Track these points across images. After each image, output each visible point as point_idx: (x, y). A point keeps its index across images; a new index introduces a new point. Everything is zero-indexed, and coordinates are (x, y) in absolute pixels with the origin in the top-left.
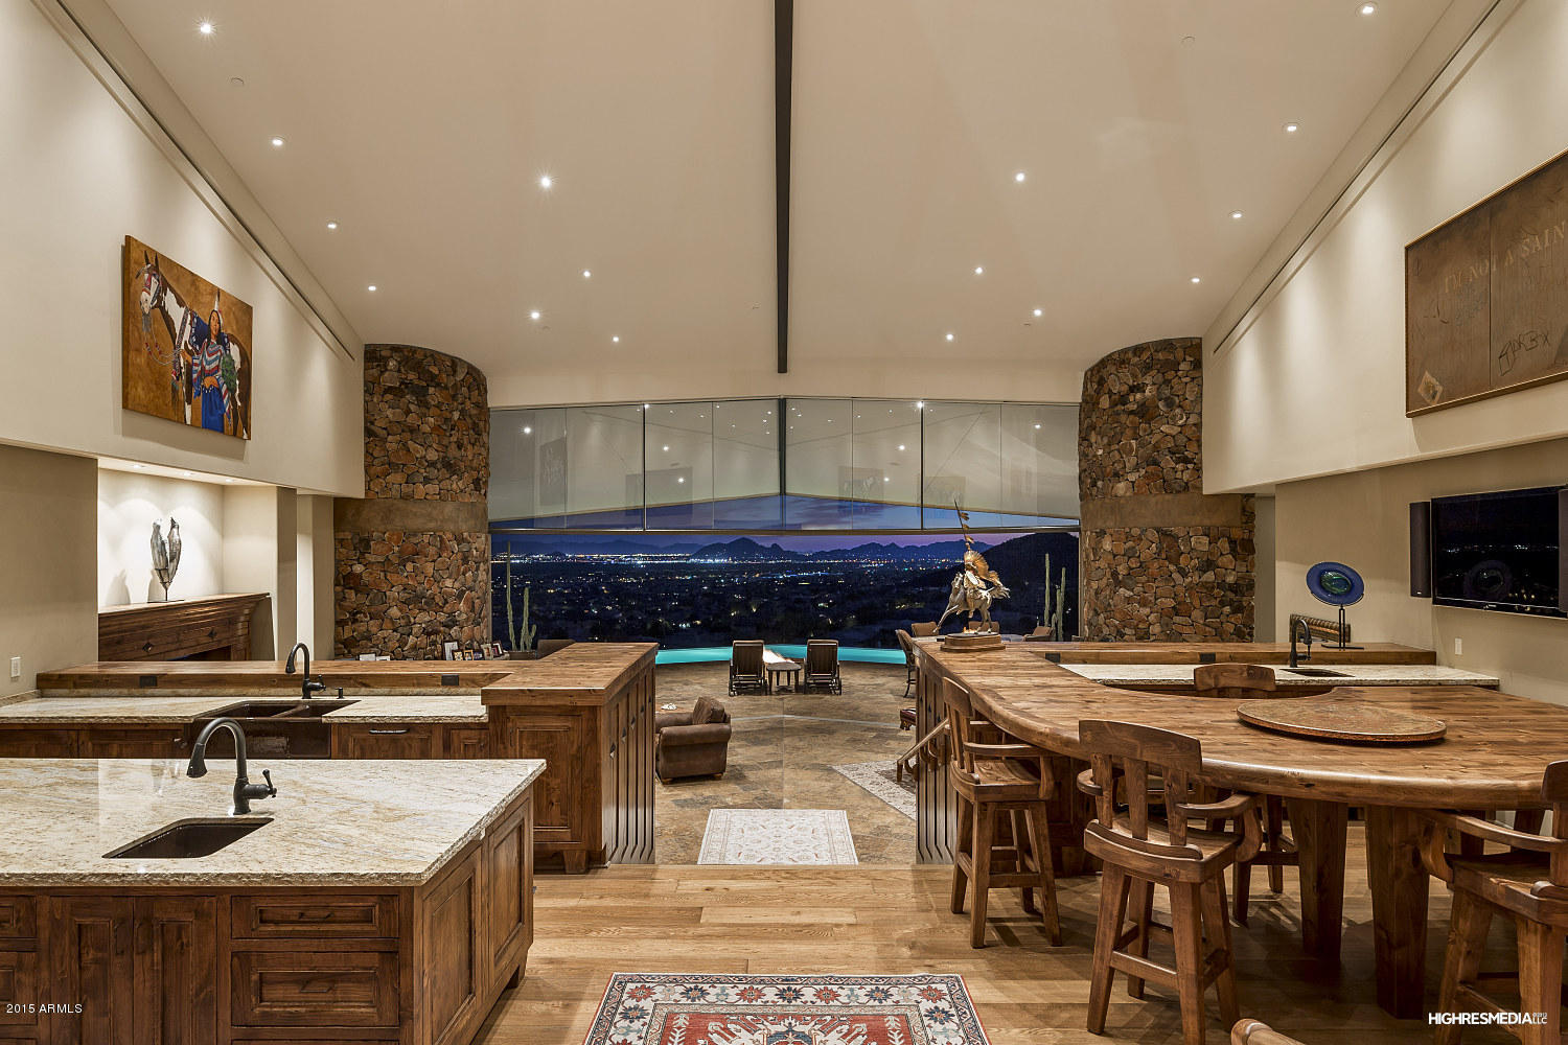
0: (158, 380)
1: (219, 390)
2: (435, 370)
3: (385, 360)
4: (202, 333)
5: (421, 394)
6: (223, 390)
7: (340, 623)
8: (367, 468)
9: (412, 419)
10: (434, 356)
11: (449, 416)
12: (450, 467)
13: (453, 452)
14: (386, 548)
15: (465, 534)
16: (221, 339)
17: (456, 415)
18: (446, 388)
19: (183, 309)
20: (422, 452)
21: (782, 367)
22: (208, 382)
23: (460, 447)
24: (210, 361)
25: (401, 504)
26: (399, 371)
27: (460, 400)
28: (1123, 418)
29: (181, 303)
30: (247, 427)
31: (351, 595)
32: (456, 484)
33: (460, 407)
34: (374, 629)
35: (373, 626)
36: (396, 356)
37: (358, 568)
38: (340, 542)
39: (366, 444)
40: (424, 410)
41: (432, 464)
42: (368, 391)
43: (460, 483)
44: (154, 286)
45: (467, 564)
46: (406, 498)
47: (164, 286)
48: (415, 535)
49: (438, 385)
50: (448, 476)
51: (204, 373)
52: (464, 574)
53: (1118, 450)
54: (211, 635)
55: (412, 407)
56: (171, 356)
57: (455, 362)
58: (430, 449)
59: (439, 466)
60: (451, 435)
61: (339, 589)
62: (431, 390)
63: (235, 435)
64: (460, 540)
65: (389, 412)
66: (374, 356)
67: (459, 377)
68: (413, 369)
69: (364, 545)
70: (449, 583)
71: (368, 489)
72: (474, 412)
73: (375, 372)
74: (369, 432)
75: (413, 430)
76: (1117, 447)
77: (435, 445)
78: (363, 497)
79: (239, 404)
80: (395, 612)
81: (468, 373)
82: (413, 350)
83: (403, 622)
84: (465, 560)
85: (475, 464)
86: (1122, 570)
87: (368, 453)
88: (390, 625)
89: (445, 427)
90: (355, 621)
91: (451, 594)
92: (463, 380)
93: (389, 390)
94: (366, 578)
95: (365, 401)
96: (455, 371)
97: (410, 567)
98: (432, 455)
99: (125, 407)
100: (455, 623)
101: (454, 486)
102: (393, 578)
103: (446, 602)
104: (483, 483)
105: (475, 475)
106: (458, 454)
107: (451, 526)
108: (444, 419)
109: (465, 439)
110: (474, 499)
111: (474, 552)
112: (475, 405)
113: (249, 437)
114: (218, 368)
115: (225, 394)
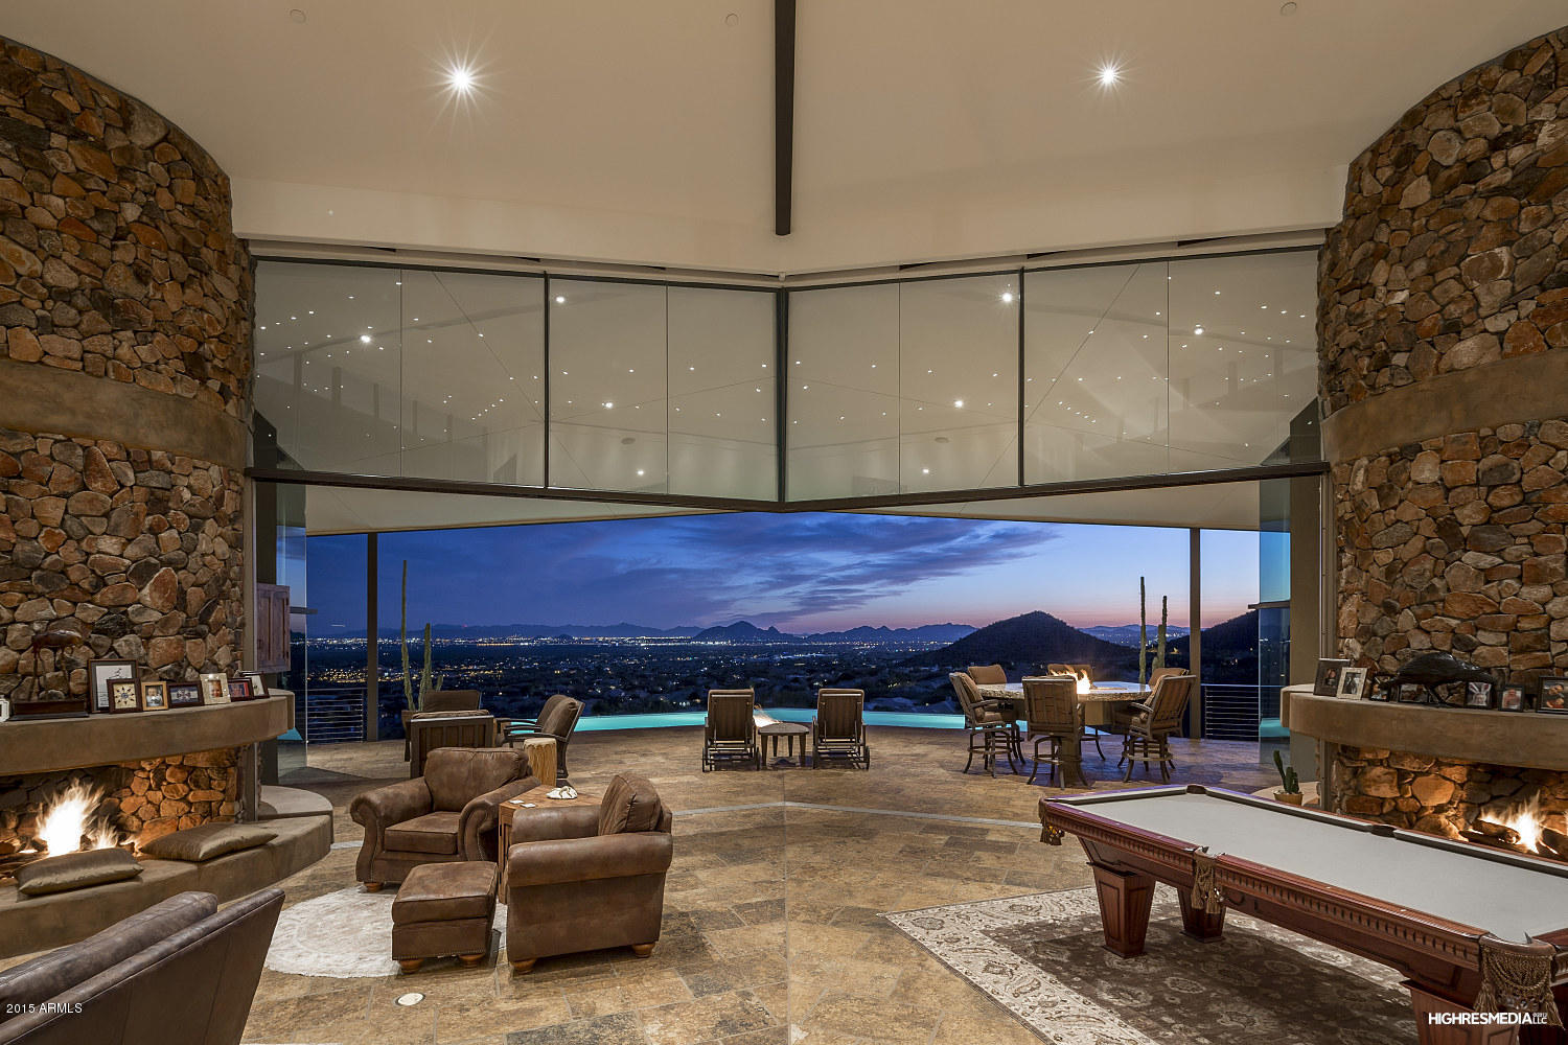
5: (29, 142)
11: (105, 203)
12: (113, 311)
13: (120, 282)
15: (156, 454)
17: (131, 212)
18: (102, 147)
21: (783, 225)
23: (142, 276)
27: (142, 183)
28: (1473, 208)
32: (132, 350)
33: (142, 198)
40: (37, 176)
41: (61, 294)
43: (143, 350)
45: (165, 514)
49: (78, 135)
50: (107, 327)
52: (154, 531)
53: (1458, 278)
57: (126, 110)
59: (81, 302)
60: (113, 248)
62: (58, 141)
64: (141, 462)
67: (142, 137)
70: (109, 545)
76: (1455, 270)
77: (68, 257)
81: (165, 138)
84: (158, 502)
85: (184, 322)
86: (1469, 516)
89: (96, 225)
91: (114, 569)
92: (152, 148)
96: (127, 123)
98: (61, 277)
100: (126, 627)
101: (126, 352)
103: (101, 583)
104: (215, 367)
105: (189, 345)
106: (137, 291)
107: (118, 432)
108: (97, 209)
109: (158, 268)
110: (187, 388)
111: (187, 495)
112: (193, 211)
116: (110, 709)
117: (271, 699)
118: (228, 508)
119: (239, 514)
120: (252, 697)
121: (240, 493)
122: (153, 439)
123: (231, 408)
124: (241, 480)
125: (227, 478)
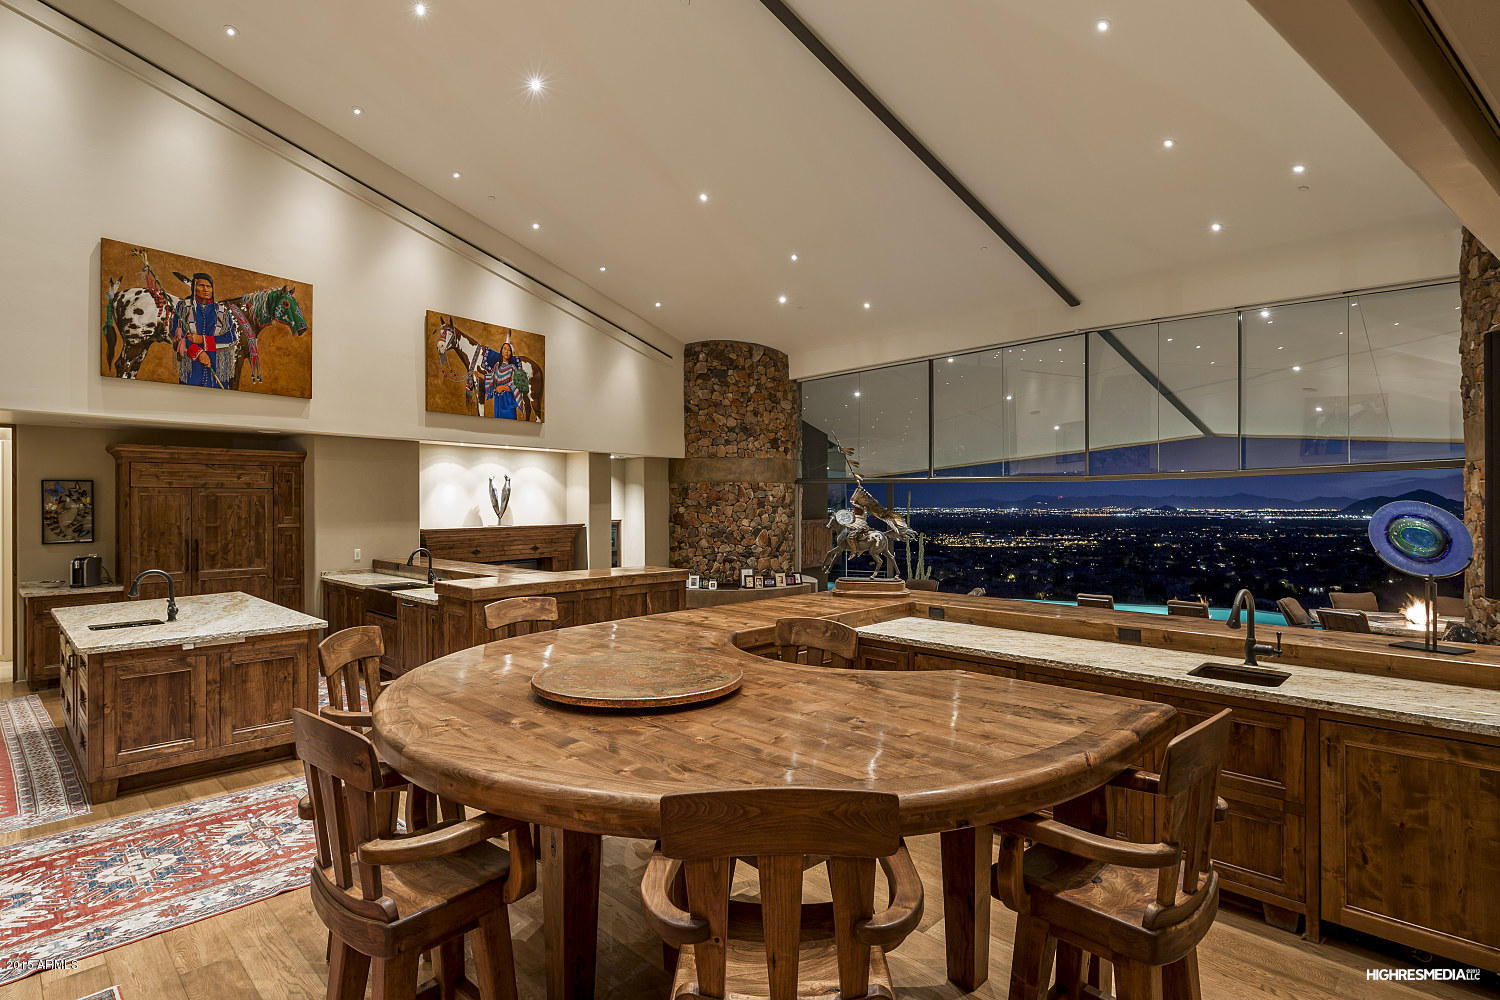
0: (454, 392)
1: (511, 393)
2: (733, 356)
3: (697, 354)
4: (493, 359)
5: (722, 376)
6: (515, 393)
7: (672, 549)
8: (686, 435)
9: (716, 396)
10: (733, 345)
11: (745, 390)
12: (746, 430)
13: (750, 419)
14: (698, 495)
15: (761, 484)
16: (512, 360)
17: (752, 390)
18: (743, 368)
19: (475, 347)
20: (722, 420)
21: (1072, 301)
22: (499, 389)
23: (756, 413)
24: (503, 374)
25: (708, 462)
26: (707, 361)
27: (756, 377)
29: (473, 343)
30: (540, 413)
31: (678, 529)
32: (753, 443)
33: (756, 383)
34: (691, 555)
35: (690, 552)
36: (705, 350)
37: (682, 510)
38: (672, 490)
39: (686, 418)
40: (724, 388)
41: (731, 430)
42: (687, 380)
43: (756, 443)
44: (449, 335)
45: (763, 507)
46: (713, 456)
47: (458, 335)
48: (718, 485)
49: (736, 367)
50: (745, 437)
51: (496, 384)
52: (760, 515)
54: (535, 549)
55: (716, 387)
56: (466, 376)
57: (751, 347)
58: (730, 418)
59: (737, 430)
60: (747, 406)
61: (672, 524)
62: (730, 372)
63: (528, 420)
64: (756, 488)
65: (700, 393)
66: (690, 352)
67: (756, 358)
68: (716, 358)
69: (684, 492)
70: (745, 522)
71: (687, 451)
72: (770, 385)
73: (690, 364)
74: (687, 409)
75: (716, 405)
77: (733, 415)
78: (683, 457)
79: (532, 400)
80: (704, 543)
81: (764, 354)
82: (717, 343)
83: (709, 551)
84: (761, 504)
85: (771, 427)
87: (687, 425)
88: (701, 553)
89: (742, 399)
90: (680, 548)
91: (747, 532)
92: (760, 360)
93: (699, 376)
94: (686, 517)
95: (685, 387)
96: (751, 355)
97: (714, 509)
98: (732, 423)
99: (427, 409)
100: (751, 554)
101: (750, 446)
102: (703, 517)
103: (744, 537)
104: (782, 442)
105: (772, 436)
106: (754, 420)
107: (748, 478)
108: (742, 393)
109: (761, 409)
110: (771, 455)
111: (771, 498)
112: (774, 379)
113: (543, 421)
114: (510, 379)
115: (518, 394)
116: (745, 587)
117: (804, 584)
118: (787, 501)
119: (792, 502)
120: (795, 584)
121: (793, 492)
122: (759, 478)
123: (789, 457)
124: (793, 485)
125: (787, 488)
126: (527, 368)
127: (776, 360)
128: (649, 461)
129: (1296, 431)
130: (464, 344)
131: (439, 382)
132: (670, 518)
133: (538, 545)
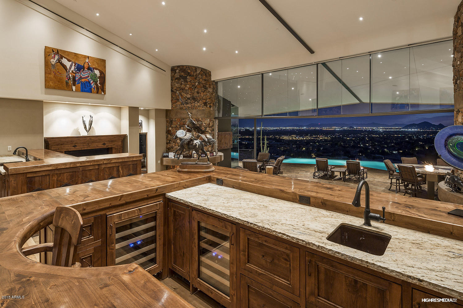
0: (60, 80)
1: (89, 82)
2: (189, 71)
3: (175, 70)
4: (80, 68)
5: (185, 79)
6: (91, 82)
7: (167, 143)
8: (172, 101)
9: (183, 86)
10: (189, 67)
11: (194, 84)
12: (194, 99)
13: (196, 95)
14: (176, 123)
15: (200, 119)
16: (89, 69)
17: (197, 84)
18: (193, 76)
19: (71, 63)
20: (185, 95)
21: (312, 52)
22: (83, 80)
23: (198, 93)
24: (85, 74)
25: (180, 111)
26: (179, 73)
27: (198, 79)
29: (69, 61)
30: (103, 90)
31: (169, 136)
32: (197, 104)
33: (198, 81)
34: (174, 146)
35: (173, 144)
36: (179, 69)
37: (170, 129)
38: (167, 121)
39: (172, 94)
40: (186, 83)
41: (189, 99)
42: (172, 80)
43: (198, 104)
44: (57, 57)
46: (181, 109)
47: (62, 57)
48: (184, 119)
49: (190, 75)
50: (194, 102)
51: (81, 78)
54: (104, 144)
55: (183, 83)
56: (65, 74)
57: (196, 68)
58: (188, 94)
59: (191, 99)
60: (195, 90)
61: (167, 134)
62: (188, 77)
63: (97, 93)
65: (177, 85)
66: (173, 70)
67: (198, 72)
68: (183, 72)
69: (171, 122)
71: (172, 107)
72: (203, 82)
73: (173, 74)
74: (172, 91)
75: (183, 89)
77: (189, 93)
78: (171, 109)
79: (99, 85)
81: (201, 71)
82: (183, 66)
85: (204, 98)
87: (172, 97)
89: (193, 88)
90: (170, 143)
92: (199, 73)
93: (176, 79)
94: (172, 131)
95: (171, 82)
96: (196, 71)
98: (189, 96)
99: (45, 88)
101: (196, 105)
104: (208, 103)
105: (204, 101)
106: (197, 95)
107: (195, 117)
108: (193, 85)
109: (200, 91)
110: (205, 108)
111: (204, 124)
112: (205, 80)
113: (105, 94)
114: (88, 76)
115: (92, 83)
116: (194, 157)
118: (211, 125)
119: (213, 126)
120: (213, 156)
121: (213, 122)
122: (200, 117)
123: (211, 109)
124: (213, 120)
125: (210, 120)
126: (97, 72)
127: (206, 73)
128: (157, 111)
129: (390, 101)
130: (64, 61)
131: (52, 76)
132: (166, 132)
133: (105, 143)
